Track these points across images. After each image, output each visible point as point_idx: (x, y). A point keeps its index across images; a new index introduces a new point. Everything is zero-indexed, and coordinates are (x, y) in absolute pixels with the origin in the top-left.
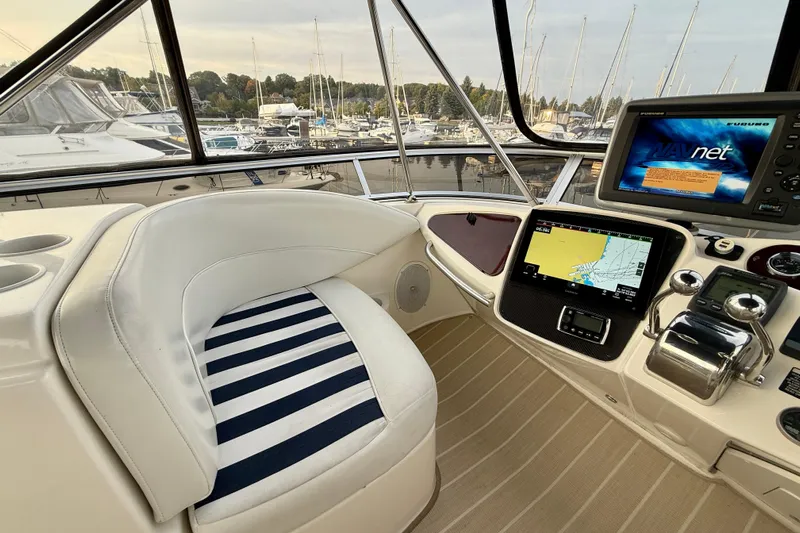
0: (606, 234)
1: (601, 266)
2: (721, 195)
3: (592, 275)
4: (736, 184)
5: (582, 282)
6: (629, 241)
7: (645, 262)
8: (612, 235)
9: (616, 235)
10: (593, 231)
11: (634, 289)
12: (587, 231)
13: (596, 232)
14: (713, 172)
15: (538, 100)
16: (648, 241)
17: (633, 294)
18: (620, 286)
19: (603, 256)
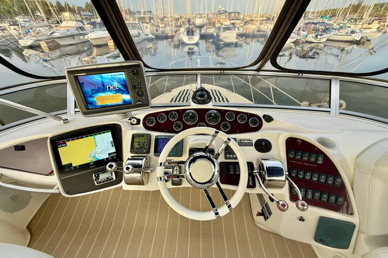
0: (92, 135)
1: (98, 150)
2: (125, 102)
3: (97, 155)
4: (127, 97)
5: (95, 160)
6: (103, 135)
7: (112, 141)
8: (95, 135)
9: (96, 135)
10: (86, 137)
11: (114, 153)
12: (83, 137)
13: (88, 136)
14: (118, 94)
15: (55, 4)
16: (109, 132)
17: (115, 154)
18: (109, 154)
19: (96, 145)
